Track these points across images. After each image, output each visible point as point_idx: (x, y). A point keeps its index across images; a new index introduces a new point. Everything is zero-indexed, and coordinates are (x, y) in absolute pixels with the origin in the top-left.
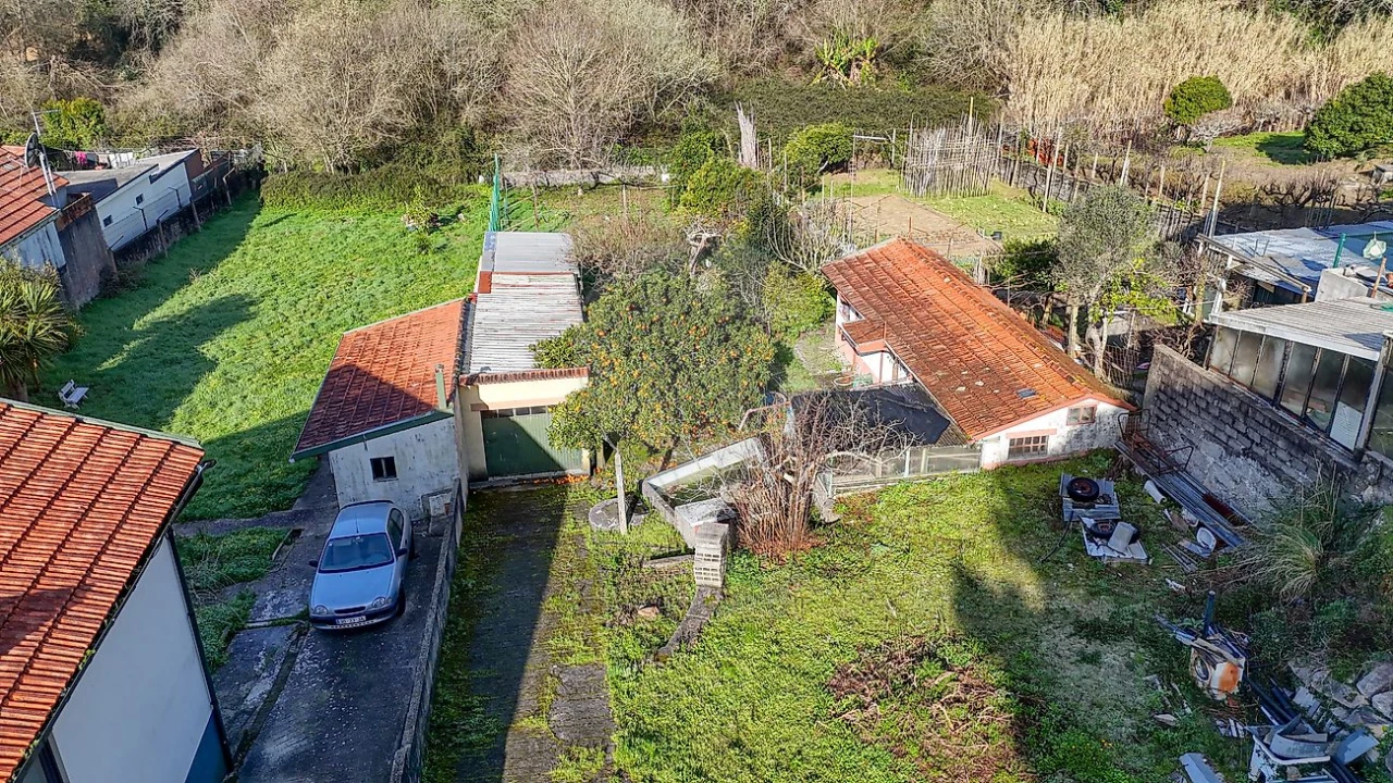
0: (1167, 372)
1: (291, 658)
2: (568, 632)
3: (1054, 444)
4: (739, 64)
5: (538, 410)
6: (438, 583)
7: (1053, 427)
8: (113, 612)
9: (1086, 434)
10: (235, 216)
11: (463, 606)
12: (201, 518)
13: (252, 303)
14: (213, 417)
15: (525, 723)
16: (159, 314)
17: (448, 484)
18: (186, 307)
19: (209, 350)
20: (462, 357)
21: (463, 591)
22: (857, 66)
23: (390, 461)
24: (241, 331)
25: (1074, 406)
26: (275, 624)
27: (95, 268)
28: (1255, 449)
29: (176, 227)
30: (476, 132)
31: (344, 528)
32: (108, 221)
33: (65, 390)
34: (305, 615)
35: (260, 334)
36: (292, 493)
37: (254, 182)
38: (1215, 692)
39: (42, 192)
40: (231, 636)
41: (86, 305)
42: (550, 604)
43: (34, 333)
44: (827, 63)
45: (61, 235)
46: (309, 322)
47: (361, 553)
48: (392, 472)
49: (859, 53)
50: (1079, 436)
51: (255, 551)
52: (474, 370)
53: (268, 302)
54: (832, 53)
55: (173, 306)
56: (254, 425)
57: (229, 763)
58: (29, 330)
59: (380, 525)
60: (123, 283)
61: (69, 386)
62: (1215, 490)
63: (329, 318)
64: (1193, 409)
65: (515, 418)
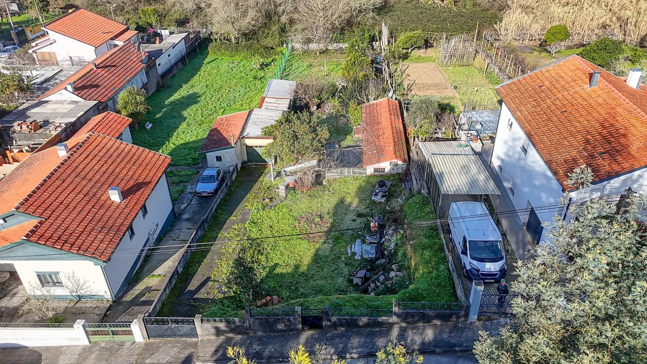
1: (191, 200)
2: (249, 202)
3: (386, 170)
5: (260, 147)
6: (223, 186)
7: (386, 166)
8: (155, 186)
9: (395, 169)
10: (199, 58)
11: (229, 194)
12: (177, 166)
13: (199, 97)
14: (183, 136)
15: (232, 218)
16: (172, 99)
17: (234, 164)
18: (180, 97)
19: (185, 113)
20: (243, 130)
21: (231, 190)
23: (220, 157)
24: (194, 107)
25: (391, 161)
26: (190, 193)
27: (155, 81)
29: (180, 64)
31: (207, 173)
32: (159, 65)
33: (147, 125)
34: (195, 192)
35: (200, 109)
36: (199, 161)
37: (207, 44)
39: (141, 58)
40: (180, 194)
41: (153, 94)
42: (248, 196)
43: (140, 110)
45: (146, 73)
46: (214, 105)
47: (210, 179)
48: (221, 160)
50: (393, 169)
51: (188, 175)
52: (244, 135)
53: (204, 97)
55: (176, 96)
56: (193, 140)
57: (176, 218)
58: (138, 109)
59: (214, 173)
60: (163, 86)
61: (148, 123)
63: (220, 105)
65: (254, 148)
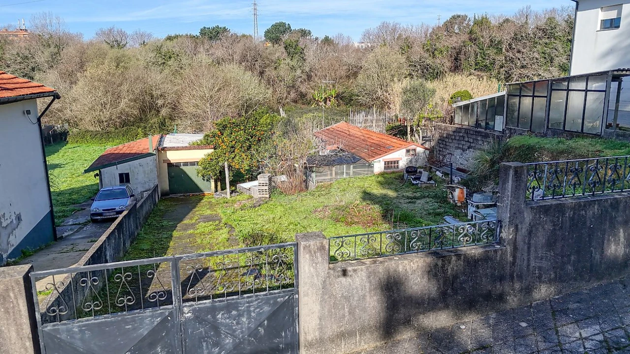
0: (440, 131)
1: (81, 228)
3: (402, 164)
4: (281, 101)
5: (193, 164)
7: (401, 157)
9: (414, 160)
10: (54, 146)
22: (329, 100)
23: (127, 175)
24: (57, 170)
25: (408, 148)
28: (471, 145)
30: (167, 120)
35: (66, 171)
37: (64, 137)
38: (457, 202)
44: (317, 99)
48: (128, 181)
49: (330, 95)
50: (411, 161)
52: (166, 144)
54: (319, 95)
62: (461, 167)
64: (450, 141)
65: (182, 167)
